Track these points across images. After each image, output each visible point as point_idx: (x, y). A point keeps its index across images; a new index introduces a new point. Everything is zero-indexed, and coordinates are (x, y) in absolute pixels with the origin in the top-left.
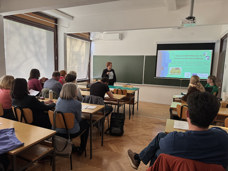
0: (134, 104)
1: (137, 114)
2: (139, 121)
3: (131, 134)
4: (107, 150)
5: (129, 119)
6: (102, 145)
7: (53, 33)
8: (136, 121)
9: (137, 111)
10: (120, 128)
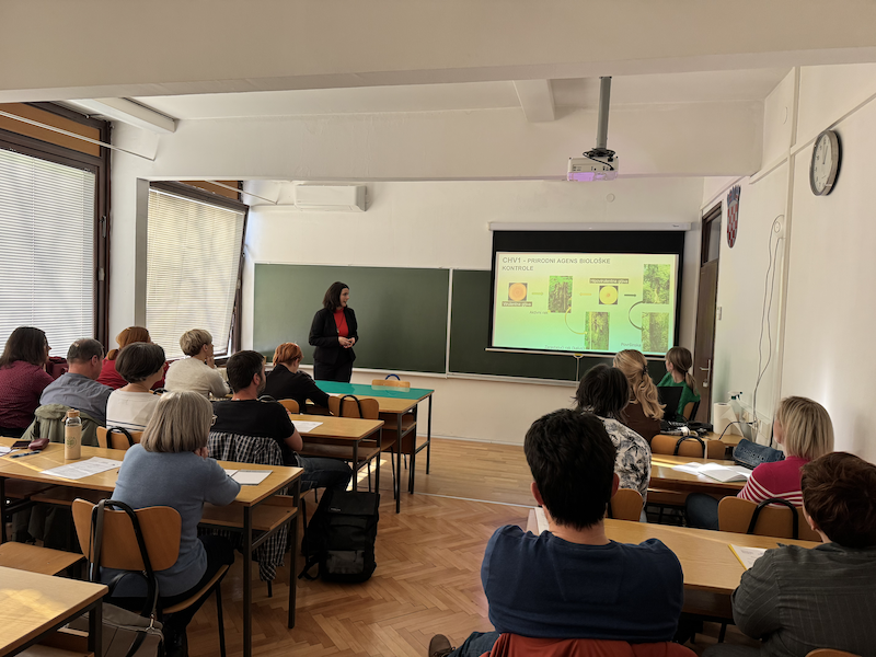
0: (413, 452)
1: (427, 490)
2: (433, 519)
3: (404, 572)
4: (312, 643)
5: (398, 512)
6: (291, 625)
7: (92, 177)
8: (423, 518)
9: (427, 479)
10: (360, 552)
